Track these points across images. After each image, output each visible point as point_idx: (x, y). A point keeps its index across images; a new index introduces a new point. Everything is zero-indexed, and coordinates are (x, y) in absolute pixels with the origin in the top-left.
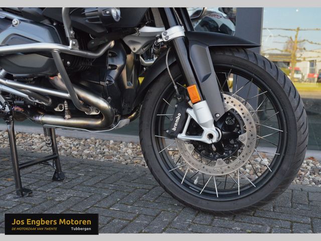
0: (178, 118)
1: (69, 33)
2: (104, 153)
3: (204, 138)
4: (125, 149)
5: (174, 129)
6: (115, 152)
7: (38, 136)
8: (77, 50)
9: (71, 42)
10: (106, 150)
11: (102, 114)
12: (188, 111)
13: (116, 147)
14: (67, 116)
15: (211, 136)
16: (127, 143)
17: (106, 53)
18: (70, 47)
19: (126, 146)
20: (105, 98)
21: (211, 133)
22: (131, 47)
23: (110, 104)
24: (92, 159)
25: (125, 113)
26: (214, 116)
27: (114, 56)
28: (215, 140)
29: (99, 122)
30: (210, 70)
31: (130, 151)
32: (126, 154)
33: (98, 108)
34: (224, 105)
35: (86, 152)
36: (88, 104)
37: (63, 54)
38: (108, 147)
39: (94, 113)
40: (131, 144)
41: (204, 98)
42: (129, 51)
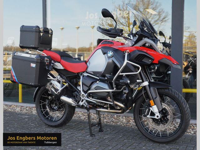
0: (147, 110)
1: (114, 86)
2: (113, 121)
3: (156, 117)
4: (122, 119)
5: (146, 114)
6: (118, 121)
7: (80, 113)
8: (116, 90)
9: (115, 88)
10: (114, 120)
11: (121, 108)
12: (150, 108)
13: (118, 118)
14: (109, 109)
15: (158, 116)
16: (122, 116)
17: (123, 89)
18: (114, 90)
19: (122, 118)
20: (122, 103)
21: (158, 115)
22: (131, 86)
23: (124, 105)
24: (109, 124)
25: (128, 107)
26: (159, 110)
27: (125, 89)
28: (159, 118)
29: (120, 111)
30: (157, 95)
31: (124, 120)
32: (123, 122)
33: (120, 106)
34: (162, 106)
35: (105, 120)
36: (117, 105)
37: (112, 92)
38: (114, 118)
39: (118, 108)
40: (124, 117)
41: (155, 104)
42: (130, 87)
